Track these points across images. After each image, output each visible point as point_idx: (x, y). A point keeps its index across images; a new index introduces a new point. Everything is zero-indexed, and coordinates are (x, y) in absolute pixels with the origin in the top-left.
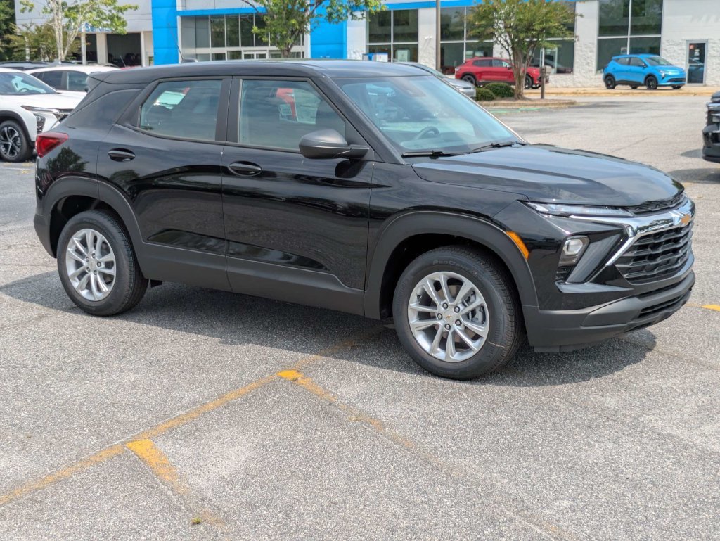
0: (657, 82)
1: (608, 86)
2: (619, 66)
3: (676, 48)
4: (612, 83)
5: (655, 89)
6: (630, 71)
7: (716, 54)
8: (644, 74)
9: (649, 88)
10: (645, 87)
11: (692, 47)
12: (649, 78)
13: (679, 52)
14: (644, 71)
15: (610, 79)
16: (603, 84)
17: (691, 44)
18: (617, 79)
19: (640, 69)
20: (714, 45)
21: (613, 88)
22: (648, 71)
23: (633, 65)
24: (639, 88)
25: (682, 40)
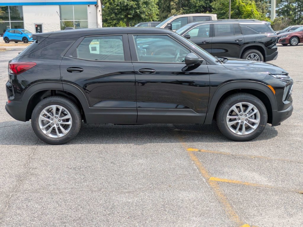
0: (27, 40)
1: (6, 42)
2: (10, 34)
3: (30, 26)
4: (8, 41)
5: (27, 43)
6: (15, 36)
7: (46, 29)
8: (22, 37)
9: (25, 43)
10: (23, 42)
11: (36, 26)
12: (24, 39)
13: (32, 28)
14: (21, 36)
15: (7, 39)
16: (4, 42)
17: (36, 25)
18: (10, 39)
19: (20, 35)
20: (45, 25)
21: (8, 43)
22: (23, 35)
23: (16, 33)
24: (19, 42)
25: (32, 23)
